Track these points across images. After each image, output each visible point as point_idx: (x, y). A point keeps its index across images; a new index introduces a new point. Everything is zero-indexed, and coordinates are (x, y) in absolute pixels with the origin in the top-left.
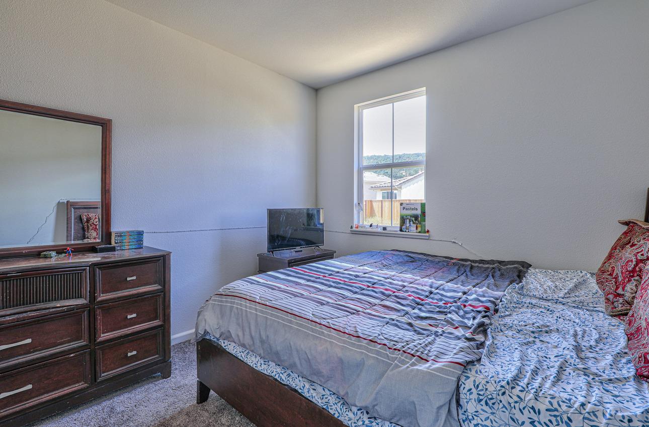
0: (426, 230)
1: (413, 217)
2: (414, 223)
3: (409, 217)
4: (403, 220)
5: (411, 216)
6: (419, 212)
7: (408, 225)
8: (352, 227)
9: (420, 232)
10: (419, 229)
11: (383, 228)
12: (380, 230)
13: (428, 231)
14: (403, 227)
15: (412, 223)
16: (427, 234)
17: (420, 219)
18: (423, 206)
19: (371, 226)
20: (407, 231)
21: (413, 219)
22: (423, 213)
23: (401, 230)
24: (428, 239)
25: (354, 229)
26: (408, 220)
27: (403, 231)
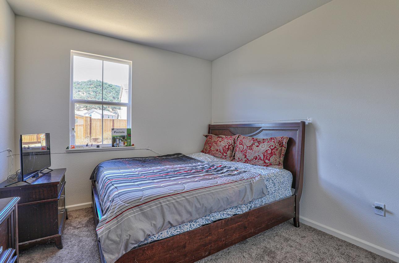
0: (132, 144)
1: (121, 137)
2: (122, 141)
3: (119, 137)
4: (114, 140)
5: (120, 137)
6: (125, 134)
7: (118, 142)
8: (68, 148)
9: (126, 146)
10: (126, 144)
11: (97, 146)
12: (95, 148)
13: (133, 145)
14: (114, 144)
15: (121, 141)
16: (133, 147)
17: (126, 138)
18: (129, 130)
19: (87, 145)
20: (118, 146)
21: (122, 138)
22: (129, 135)
23: (113, 146)
24: (133, 149)
25: (70, 149)
26: (118, 139)
27: (115, 147)
